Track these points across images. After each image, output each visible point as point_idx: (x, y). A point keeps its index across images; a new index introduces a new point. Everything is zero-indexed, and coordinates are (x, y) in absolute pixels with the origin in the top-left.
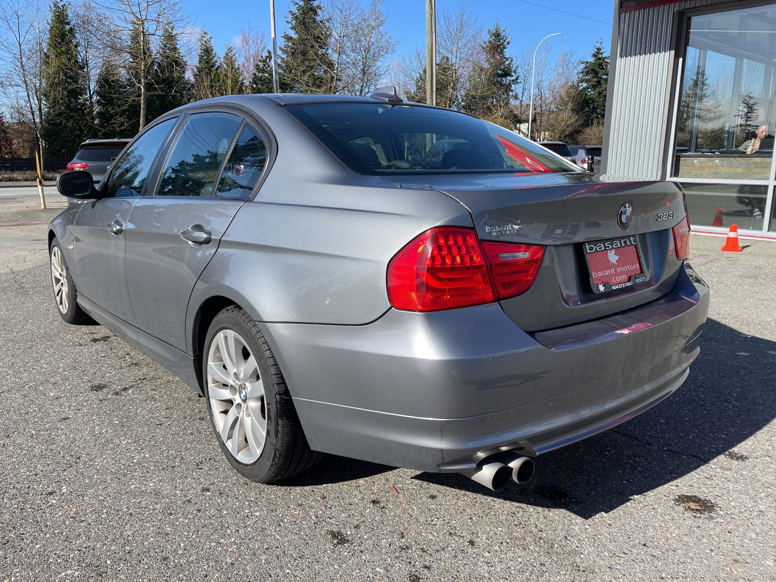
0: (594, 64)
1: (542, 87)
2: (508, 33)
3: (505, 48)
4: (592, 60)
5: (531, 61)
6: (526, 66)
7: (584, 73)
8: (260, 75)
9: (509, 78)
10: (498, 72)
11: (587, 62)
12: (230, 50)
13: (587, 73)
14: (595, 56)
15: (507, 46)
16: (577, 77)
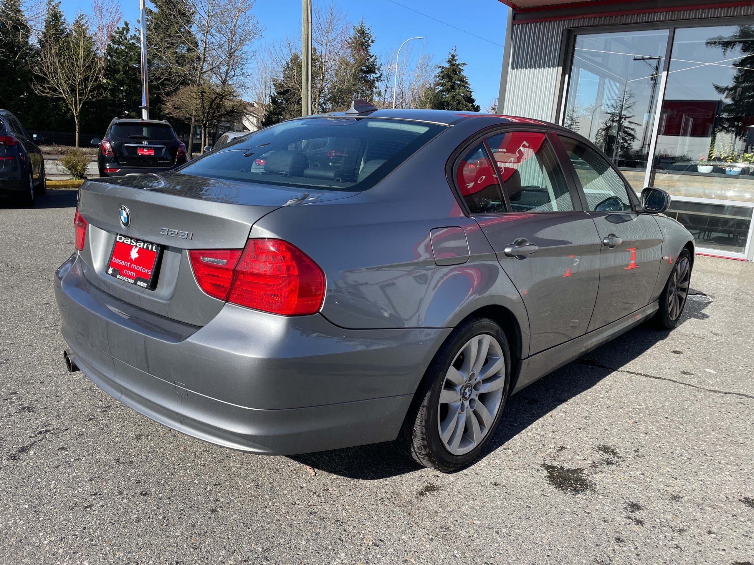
0: (449, 69)
1: (403, 86)
2: (373, 32)
3: (369, 45)
4: (447, 65)
5: (393, 61)
6: (389, 65)
7: (440, 78)
8: (116, 46)
9: (373, 75)
10: (363, 68)
11: (443, 67)
12: (81, 17)
13: (443, 77)
14: (449, 62)
15: (372, 44)
16: (433, 80)
